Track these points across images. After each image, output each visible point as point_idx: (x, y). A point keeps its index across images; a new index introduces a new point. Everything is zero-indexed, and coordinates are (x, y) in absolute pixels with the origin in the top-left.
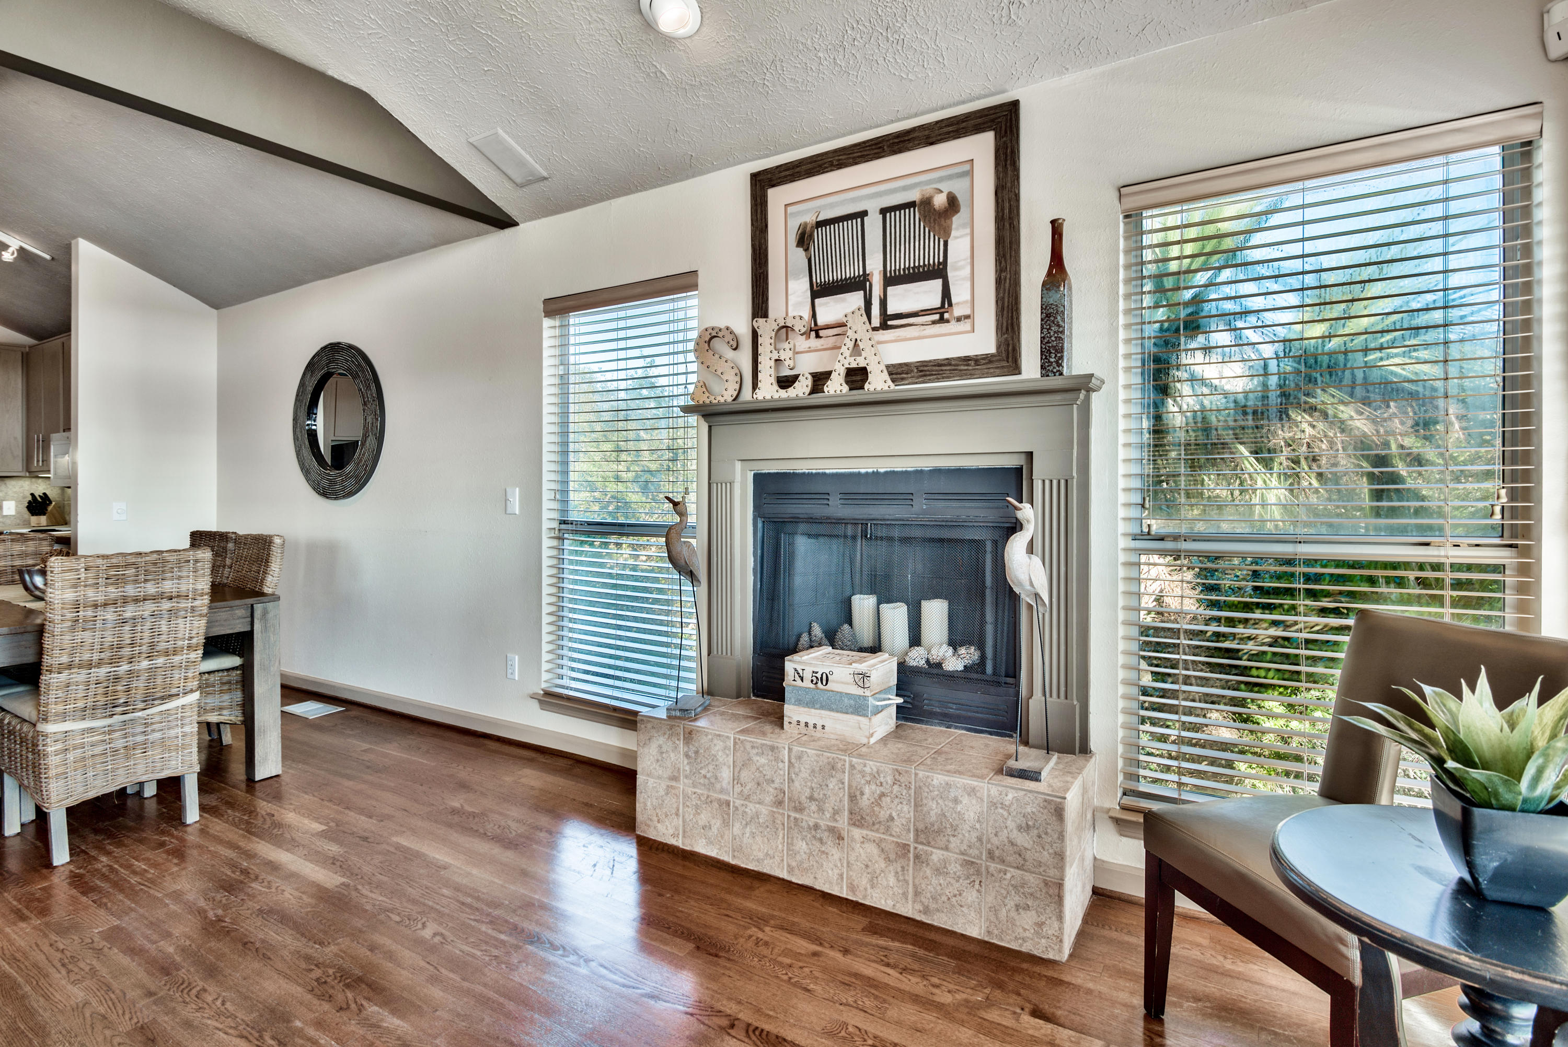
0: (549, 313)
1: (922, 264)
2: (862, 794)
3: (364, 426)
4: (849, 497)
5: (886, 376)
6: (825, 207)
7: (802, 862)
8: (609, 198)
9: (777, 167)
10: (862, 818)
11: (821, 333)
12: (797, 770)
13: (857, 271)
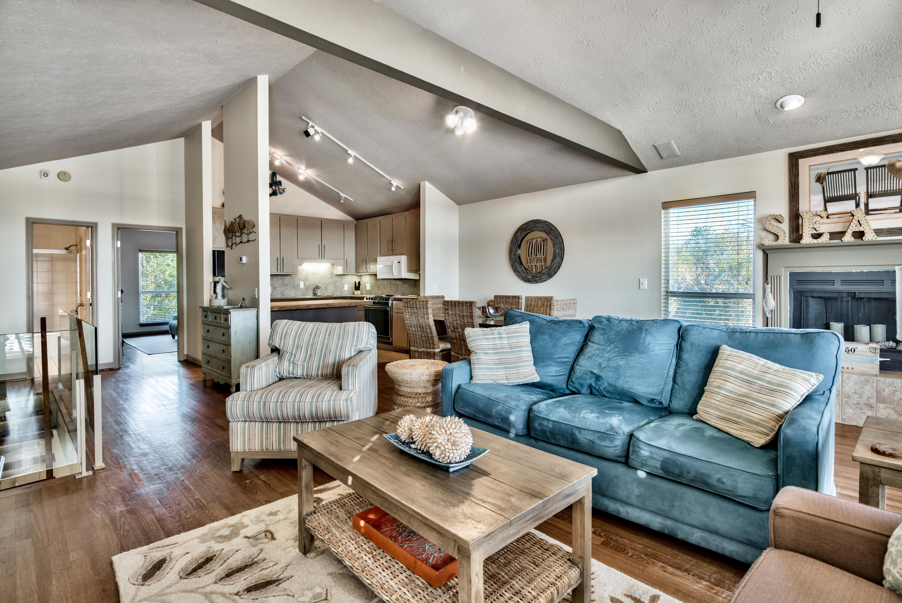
0: (664, 208)
1: (889, 189)
2: (884, 391)
3: (554, 254)
4: (844, 282)
5: (874, 234)
6: (832, 167)
7: (850, 417)
8: (703, 161)
9: (805, 151)
10: (884, 399)
11: (830, 217)
12: (847, 383)
13: (851, 192)
